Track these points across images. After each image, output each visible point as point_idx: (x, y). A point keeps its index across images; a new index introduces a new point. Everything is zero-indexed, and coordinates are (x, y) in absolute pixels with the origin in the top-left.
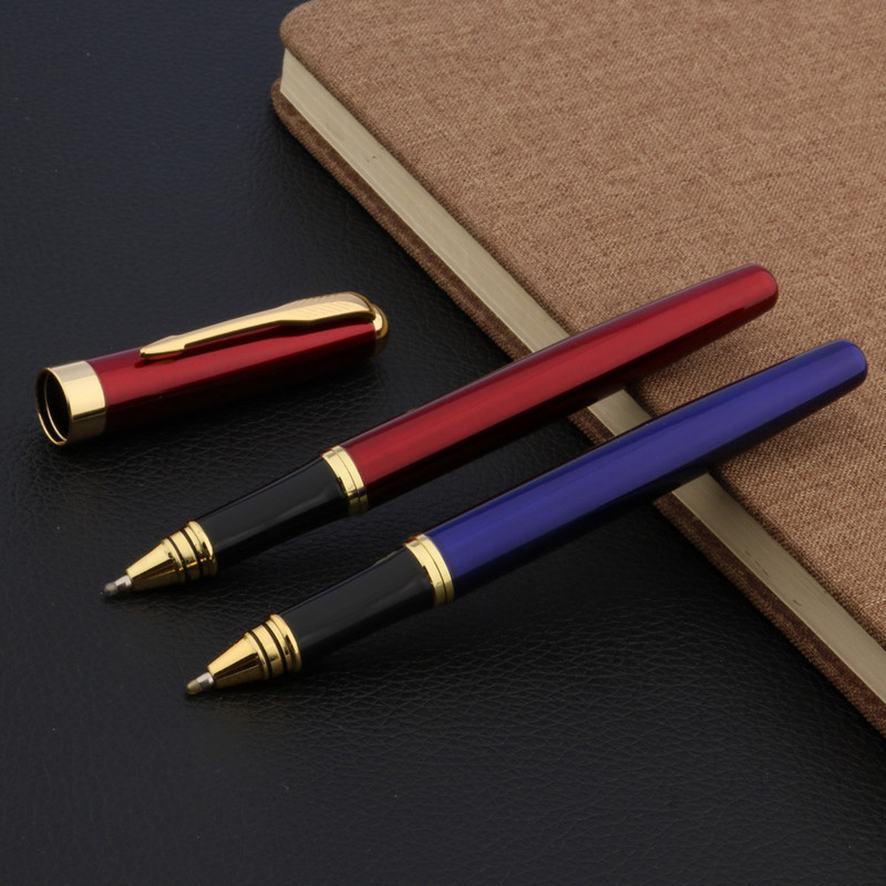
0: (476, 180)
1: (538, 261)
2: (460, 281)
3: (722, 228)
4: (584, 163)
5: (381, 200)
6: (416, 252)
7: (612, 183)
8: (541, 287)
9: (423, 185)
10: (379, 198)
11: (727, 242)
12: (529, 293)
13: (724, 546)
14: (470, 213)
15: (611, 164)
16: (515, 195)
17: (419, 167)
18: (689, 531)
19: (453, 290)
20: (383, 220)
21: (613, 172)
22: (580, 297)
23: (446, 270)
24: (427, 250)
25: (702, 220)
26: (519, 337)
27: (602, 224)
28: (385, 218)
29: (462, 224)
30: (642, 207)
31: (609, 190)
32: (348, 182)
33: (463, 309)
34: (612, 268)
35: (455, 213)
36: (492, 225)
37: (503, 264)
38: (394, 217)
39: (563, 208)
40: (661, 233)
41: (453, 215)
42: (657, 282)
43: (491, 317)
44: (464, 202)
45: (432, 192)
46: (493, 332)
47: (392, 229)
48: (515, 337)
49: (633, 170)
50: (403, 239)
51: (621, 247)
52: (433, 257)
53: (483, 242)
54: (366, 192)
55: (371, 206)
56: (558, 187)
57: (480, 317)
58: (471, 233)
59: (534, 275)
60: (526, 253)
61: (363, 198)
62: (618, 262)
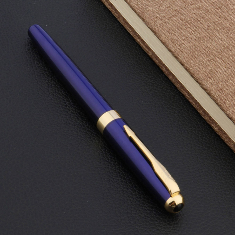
0: (150, 8)
1: (169, 37)
2: (144, 41)
3: (228, 25)
4: (184, 2)
5: (119, 13)
6: (130, 31)
7: (193, 9)
8: (170, 46)
9: (133, 10)
10: (119, 12)
11: (229, 30)
12: (166, 47)
13: (227, 134)
14: (147, 20)
15: (193, 3)
16: (162, 13)
17: (132, 3)
18: (216, 129)
19: (142, 44)
20: (120, 20)
21: (193, 5)
22: (182, 50)
23: (140, 37)
24: (134, 30)
25: (222, 22)
26: (163, 61)
27: (190, 23)
28: (121, 19)
29: (145, 23)
30: (202, 18)
31: (192, 12)
32: (109, 7)
33: (145, 50)
34: (193, 39)
35: (143, 20)
36: (154, 24)
37: (158, 37)
38: (124, 19)
39: (177, 18)
40: (209, 27)
41: (142, 20)
42: (207, 44)
43: (154, 54)
44: (146, 16)
45: (135, 12)
46: (154, 59)
47: (123, 23)
48: (161, 61)
49: (200, 5)
50: (126, 26)
51: (196, 32)
52: (136, 33)
53: (151, 29)
54: (115, 10)
55: (116, 15)
56: (176, 11)
57: (150, 54)
58: (148, 26)
59: (168, 42)
60: (165, 34)
61: (114, 12)
62: (195, 37)
